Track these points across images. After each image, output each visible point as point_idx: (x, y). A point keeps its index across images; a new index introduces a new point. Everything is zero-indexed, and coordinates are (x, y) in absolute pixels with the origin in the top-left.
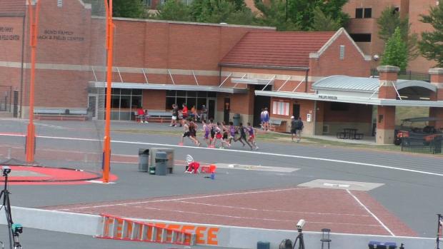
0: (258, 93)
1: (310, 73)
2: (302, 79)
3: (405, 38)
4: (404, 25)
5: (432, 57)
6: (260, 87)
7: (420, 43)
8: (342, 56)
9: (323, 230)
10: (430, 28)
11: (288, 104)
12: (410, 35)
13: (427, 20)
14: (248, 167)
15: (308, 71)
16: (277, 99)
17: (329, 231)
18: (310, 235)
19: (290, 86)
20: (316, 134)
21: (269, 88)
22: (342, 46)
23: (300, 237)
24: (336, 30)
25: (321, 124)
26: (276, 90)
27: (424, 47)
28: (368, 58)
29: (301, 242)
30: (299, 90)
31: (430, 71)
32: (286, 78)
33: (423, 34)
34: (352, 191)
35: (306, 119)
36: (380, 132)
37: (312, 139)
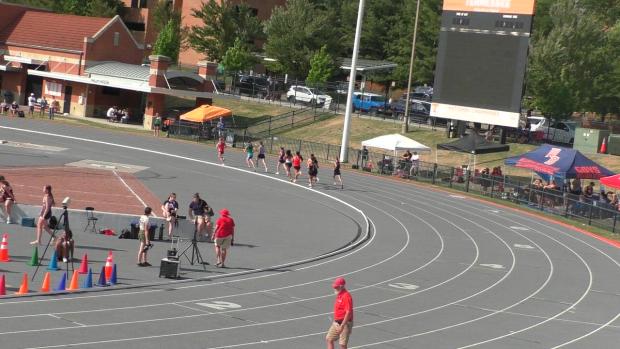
0: (31, 72)
1: (84, 57)
2: (75, 61)
3: (177, 30)
4: (178, 19)
5: (200, 50)
6: (33, 67)
7: (191, 37)
8: (116, 43)
9: (88, 209)
10: (200, 23)
11: (60, 85)
12: (182, 27)
13: (199, 14)
14: (17, 145)
15: (82, 54)
16: (50, 80)
17: (92, 209)
18: (73, 213)
19: (64, 67)
20: (87, 116)
21: (42, 68)
22: (117, 33)
23: (66, 214)
24: (112, 17)
25: (92, 107)
26: (49, 70)
27: (194, 40)
28: (141, 47)
29: (66, 219)
30: (71, 73)
31: (200, 63)
32: (59, 59)
33: (194, 28)
34: (119, 173)
35: (77, 102)
36: (148, 118)
37: (83, 121)
